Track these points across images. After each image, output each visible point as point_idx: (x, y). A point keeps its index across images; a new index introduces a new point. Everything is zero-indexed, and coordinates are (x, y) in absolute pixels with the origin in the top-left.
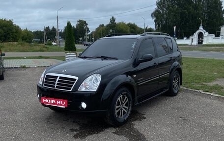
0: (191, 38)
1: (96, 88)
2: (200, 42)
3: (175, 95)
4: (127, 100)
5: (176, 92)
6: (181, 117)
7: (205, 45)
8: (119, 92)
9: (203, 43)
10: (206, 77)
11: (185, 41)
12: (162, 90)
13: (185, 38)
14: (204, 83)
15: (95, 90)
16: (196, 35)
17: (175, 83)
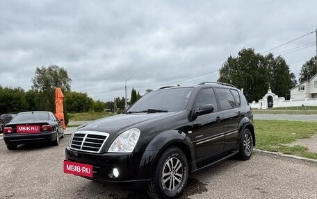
0: (260, 101)
1: (133, 148)
2: (270, 106)
3: (247, 158)
4: (181, 165)
5: (249, 155)
6: (258, 189)
7: (275, 109)
8: (166, 153)
9: (274, 107)
10: (283, 137)
11: (254, 105)
12: (230, 152)
13: (254, 102)
14: (282, 145)
15: (131, 151)
16: (265, 98)
17: (247, 144)
